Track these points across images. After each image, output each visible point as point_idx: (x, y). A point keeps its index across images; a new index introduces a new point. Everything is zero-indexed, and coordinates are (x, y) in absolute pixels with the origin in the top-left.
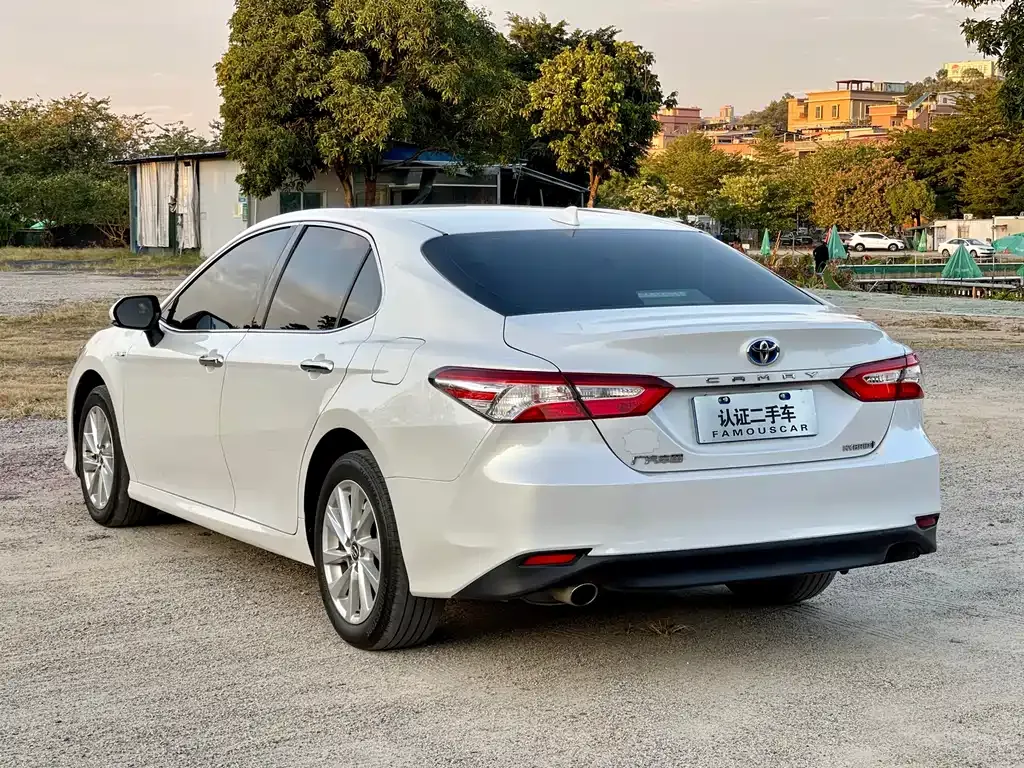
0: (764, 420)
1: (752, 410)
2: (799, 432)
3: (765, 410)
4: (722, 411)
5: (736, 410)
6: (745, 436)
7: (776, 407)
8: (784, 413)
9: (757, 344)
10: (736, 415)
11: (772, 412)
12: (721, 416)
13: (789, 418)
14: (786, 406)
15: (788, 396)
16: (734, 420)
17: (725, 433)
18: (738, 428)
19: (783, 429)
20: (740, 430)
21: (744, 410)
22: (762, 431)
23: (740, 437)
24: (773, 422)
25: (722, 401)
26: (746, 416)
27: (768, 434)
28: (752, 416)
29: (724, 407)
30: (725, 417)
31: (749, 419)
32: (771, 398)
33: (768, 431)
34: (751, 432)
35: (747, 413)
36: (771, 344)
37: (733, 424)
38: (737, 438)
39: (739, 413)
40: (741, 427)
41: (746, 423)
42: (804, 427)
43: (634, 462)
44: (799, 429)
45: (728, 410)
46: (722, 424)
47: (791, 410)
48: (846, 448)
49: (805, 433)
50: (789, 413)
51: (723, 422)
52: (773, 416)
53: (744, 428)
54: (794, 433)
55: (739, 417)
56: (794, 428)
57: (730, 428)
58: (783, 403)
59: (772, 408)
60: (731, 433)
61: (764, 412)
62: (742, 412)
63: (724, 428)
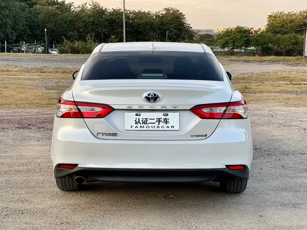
0: (155, 123)
1: (150, 119)
2: (170, 129)
4: (136, 119)
5: (143, 119)
6: (145, 129)
7: (161, 118)
8: (164, 121)
9: (149, 95)
10: (143, 121)
11: (159, 120)
12: (136, 121)
13: (166, 123)
14: (166, 119)
15: (167, 115)
16: (141, 122)
17: (137, 127)
18: (142, 125)
19: (163, 127)
20: (144, 126)
21: (146, 119)
22: (153, 127)
23: (143, 129)
24: (159, 124)
25: (137, 115)
26: (147, 121)
27: (156, 129)
28: (149, 121)
29: (138, 117)
30: (137, 121)
31: (148, 122)
32: (160, 115)
33: (156, 127)
34: (148, 127)
35: (147, 120)
36: (155, 95)
37: (141, 124)
38: (141, 129)
39: (144, 120)
40: (143, 125)
41: (146, 124)
42: (172, 127)
43: (97, 135)
44: (170, 127)
45: (139, 119)
46: (135, 124)
47: (168, 120)
48: (192, 136)
49: (173, 129)
50: (166, 121)
51: (136, 123)
52: (159, 122)
53: (145, 125)
54: (168, 129)
55: (144, 121)
56: (168, 127)
57: (139, 125)
58: (165, 117)
59: (159, 119)
60: (139, 127)
61: (155, 120)
62: (145, 120)
63: (136, 125)
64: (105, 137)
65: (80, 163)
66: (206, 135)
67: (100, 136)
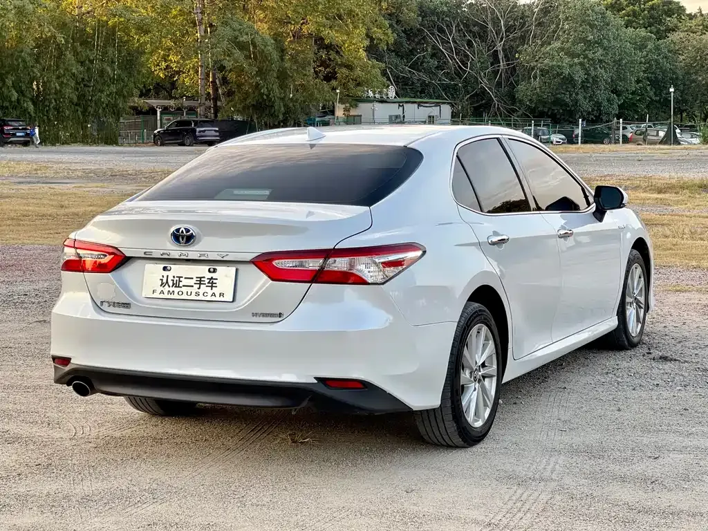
0: (193, 286)
1: (185, 278)
2: (217, 298)
3: (195, 279)
4: (163, 276)
5: (174, 277)
6: (176, 296)
7: (204, 277)
8: (209, 283)
9: (178, 230)
10: (173, 280)
11: (200, 281)
12: (162, 280)
13: (212, 287)
14: (212, 278)
15: (215, 271)
16: (171, 284)
17: (162, 292)
18: (171, 289)
19: (205, 294)
20: (174, 291)
21: (180, 277)
22: (189, 294)
23: (172, 297)
24: (199, 288)
25: (165, 269)
26: (180, 281)
27: (193, 297)
28: (184, 282)
29: (166, 273)
30: (165, 281)
31: (181, 284)
32: (203, 271)
34: (180, 293)
35: (181, 279)
36: (188, 231)
37: (169, 286)
38: (169, 296)
39: (175, 279)
40: (174, 289)
41: (179, 287)
42: (221, 295)
43: (102, 305)
44: (217, 295)
45: (168, 276)
46: (161, 286)
47: (215, 281)
48: (254, 315)
49: (222, 299)
50: (212, 283)
51: (162, 284)
52: (200, 284)
53: (177, 290)
54: (213, 298)
55: (175, 282)
56: (214, 294)
57: (166, 289)
58: (210, 275)
59: (201, 278)
60: (166, 292)
61: (194, 281)
62: (178, 279)
63: (162, 288)
64: (111, 309)
65: (74, 357)
66: (280, 315)
67: (105, 307)
